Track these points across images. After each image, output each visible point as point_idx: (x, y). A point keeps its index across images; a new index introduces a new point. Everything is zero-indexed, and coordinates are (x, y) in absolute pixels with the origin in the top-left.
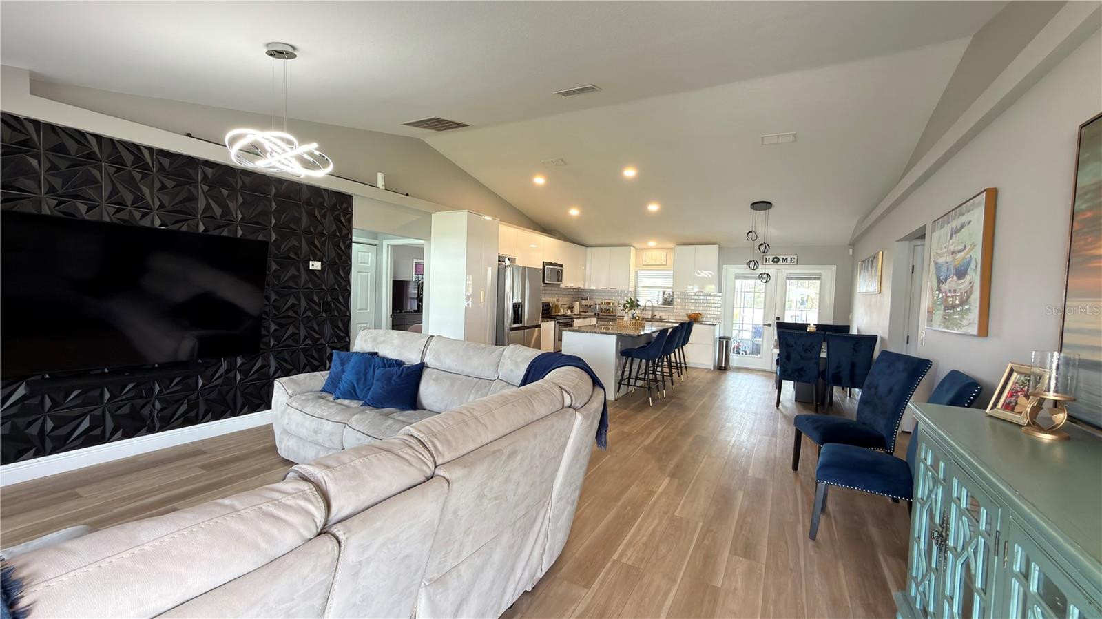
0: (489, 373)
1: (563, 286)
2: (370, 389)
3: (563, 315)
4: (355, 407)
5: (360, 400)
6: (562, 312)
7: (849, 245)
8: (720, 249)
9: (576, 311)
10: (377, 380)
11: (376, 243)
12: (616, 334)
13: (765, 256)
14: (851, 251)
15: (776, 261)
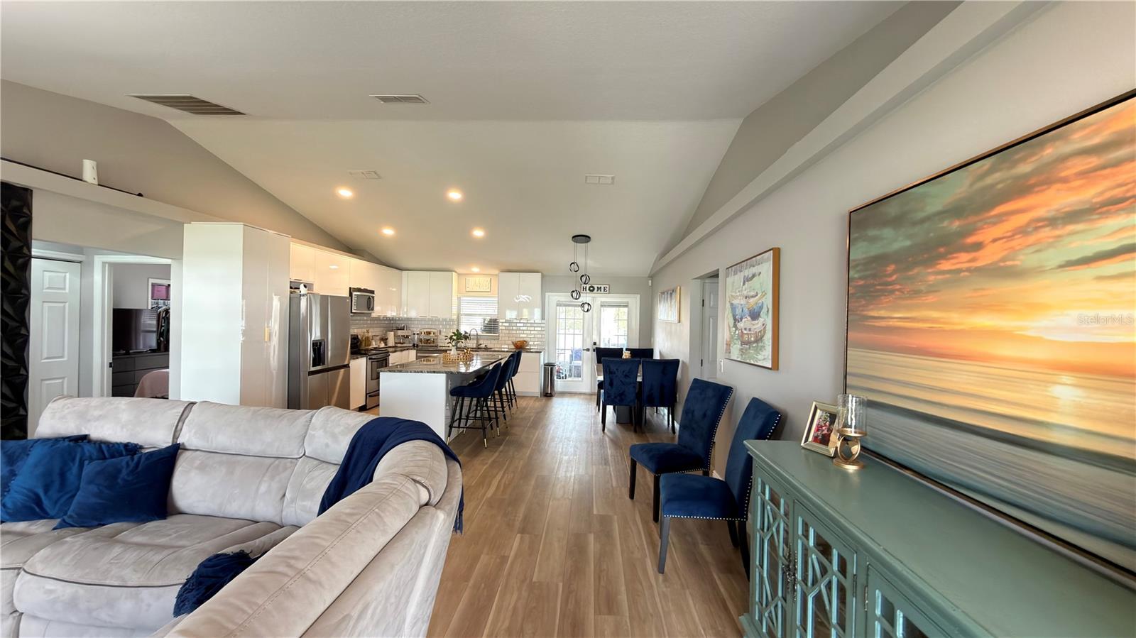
0: (292, 450)
1: (374, 315)
2: (74, 496)
3: (375, 349)
4: (42, 534)
5: (52, 518)
6: (374, 345)
7: (649, 277)
8: (543, 277)
9: (391, 342)
10: (90, 482)
11: (80, 259)
12: (446, 373)
13: (583, 285)
14: (650, 282)
15: (592, 289)
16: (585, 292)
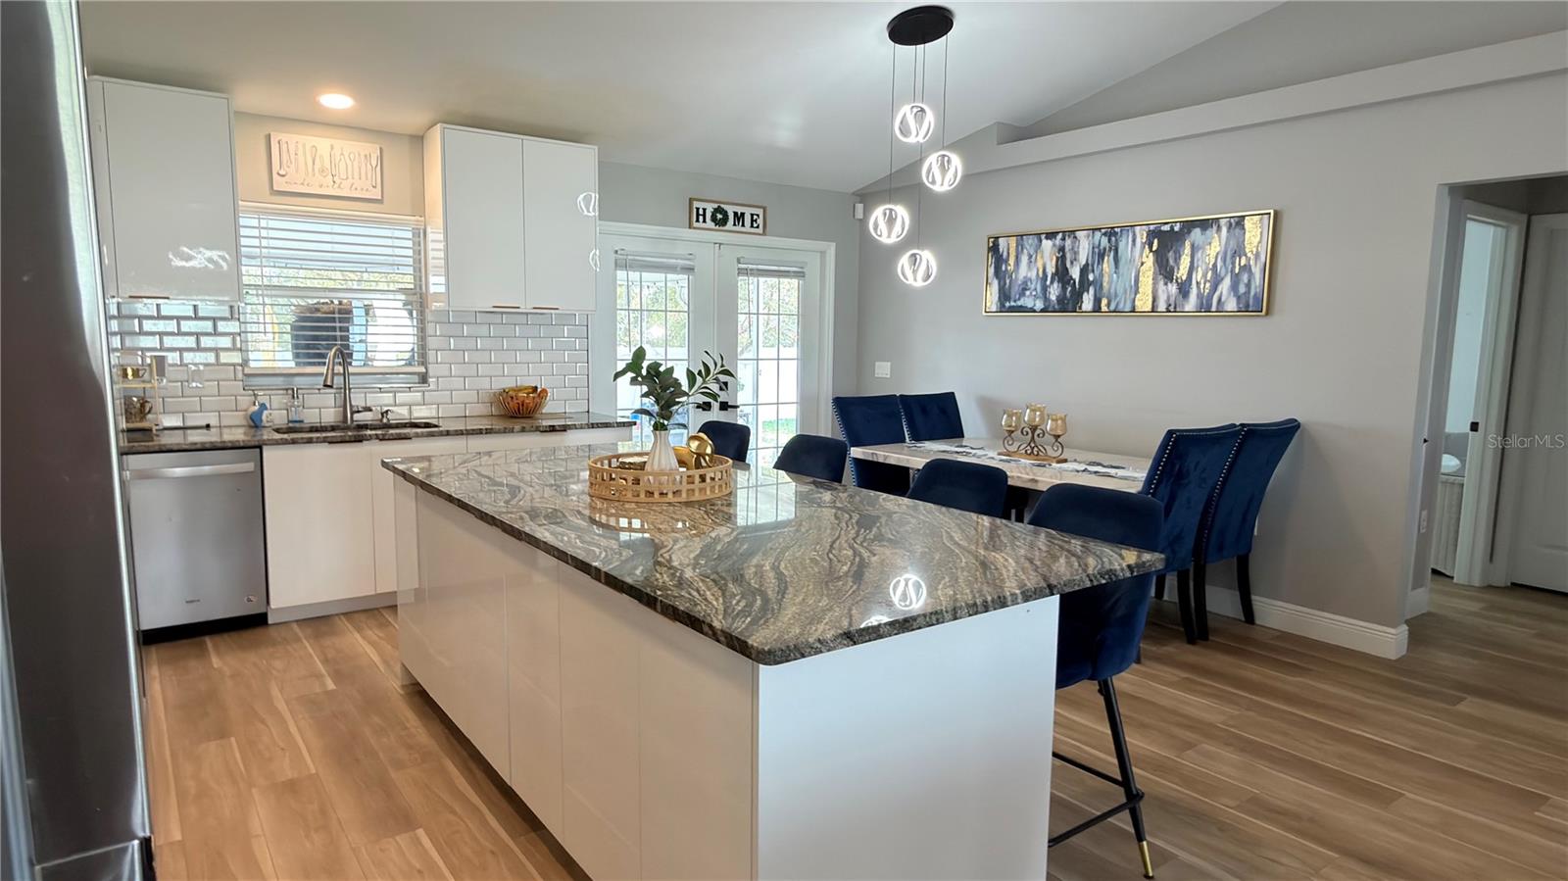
13: (696, 204)
14: (860, 207)
15: (720, 218)
16: (701, 224)
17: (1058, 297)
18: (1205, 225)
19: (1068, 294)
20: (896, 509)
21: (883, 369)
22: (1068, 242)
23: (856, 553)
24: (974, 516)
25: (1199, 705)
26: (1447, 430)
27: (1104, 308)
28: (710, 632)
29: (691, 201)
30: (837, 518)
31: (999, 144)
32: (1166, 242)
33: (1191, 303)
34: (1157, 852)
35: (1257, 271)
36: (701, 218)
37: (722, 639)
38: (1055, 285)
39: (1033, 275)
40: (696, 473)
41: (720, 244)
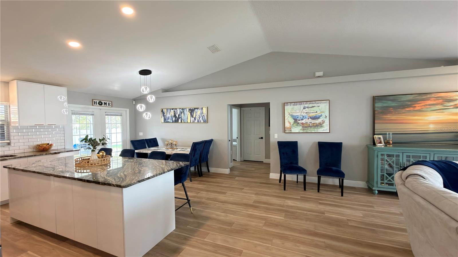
7: (133, 99)
13: (94, 101)
14: (134, 102)
15: (100, 104)
16: (95, 105)
17: (175, 120)
18: (197, 108)
19: (176, 119)
20: (146, 161)
21: (141, 134)
22: (176, 110)
23: (139, 169)
24: (160, 160)
25: (200, 186)
26: (233, 138)
27: (183, 122)
28: (113, 185)
29: (93, 100)
30: (134, 164)
31: (162, 92)
32: (192, 111)
33: (196, 121)
34: (194, 210)
35: (205, 116)
36: (95, 104)
37: (115, 186)
38: (174, 118)
39: (170, 116)
40: (103, 159)
41: (101, 109)
